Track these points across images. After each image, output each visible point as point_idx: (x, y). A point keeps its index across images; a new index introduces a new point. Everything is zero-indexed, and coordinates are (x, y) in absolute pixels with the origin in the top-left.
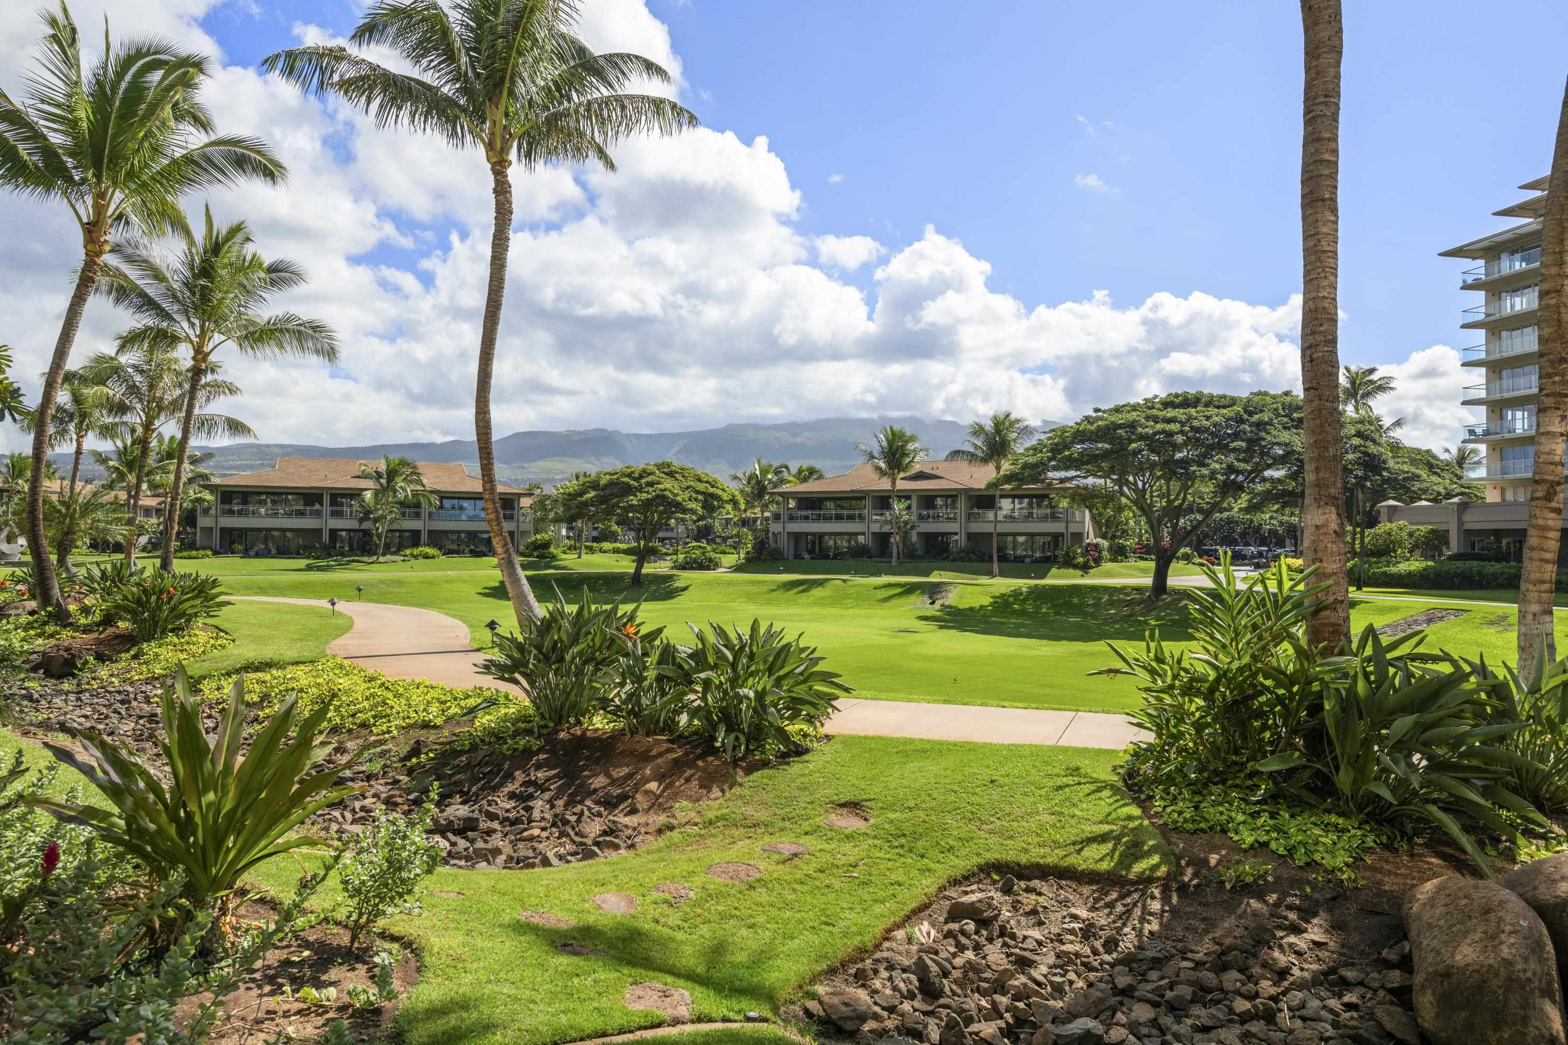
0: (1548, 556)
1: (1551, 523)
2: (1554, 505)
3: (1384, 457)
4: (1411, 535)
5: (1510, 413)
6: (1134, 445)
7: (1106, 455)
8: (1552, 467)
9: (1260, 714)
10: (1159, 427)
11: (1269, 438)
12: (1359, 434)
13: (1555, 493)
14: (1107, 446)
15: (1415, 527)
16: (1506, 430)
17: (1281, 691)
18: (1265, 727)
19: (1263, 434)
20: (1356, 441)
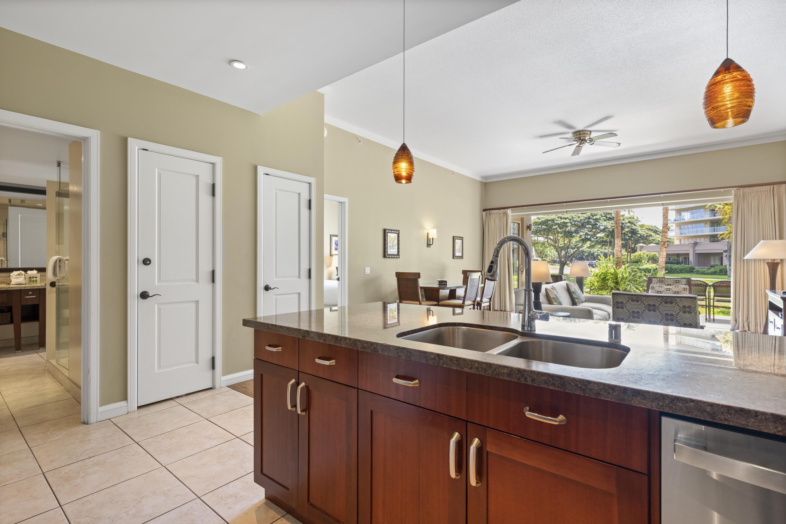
0: (664, 256)
1: (664, 250)
2: (665, 246)
3: (638, 230)
4: (647, 255)
5: (683, 213)
6: (554, 227)
7: (545, 229)
8: (665, 239)
9: (608, 280)
10: (563, 221)
11: (599, 224)
12: (629, 222)
13: (665, 244)
14: (545, 227)
15: (648, 253)
16: (682, 219)
17: (611, 276)
18: (608, 282)
19: (597, 223)
20: (629, 224)
